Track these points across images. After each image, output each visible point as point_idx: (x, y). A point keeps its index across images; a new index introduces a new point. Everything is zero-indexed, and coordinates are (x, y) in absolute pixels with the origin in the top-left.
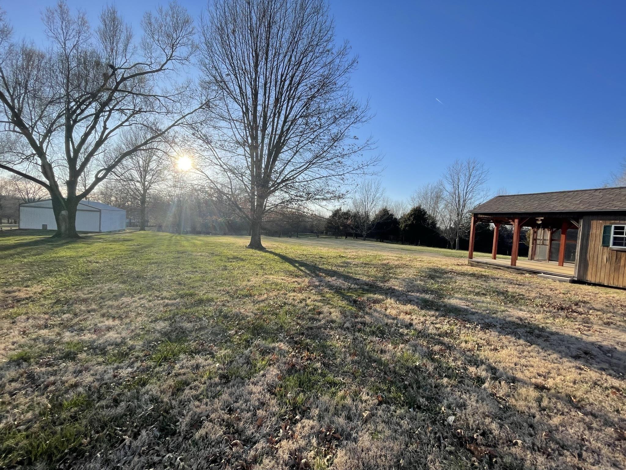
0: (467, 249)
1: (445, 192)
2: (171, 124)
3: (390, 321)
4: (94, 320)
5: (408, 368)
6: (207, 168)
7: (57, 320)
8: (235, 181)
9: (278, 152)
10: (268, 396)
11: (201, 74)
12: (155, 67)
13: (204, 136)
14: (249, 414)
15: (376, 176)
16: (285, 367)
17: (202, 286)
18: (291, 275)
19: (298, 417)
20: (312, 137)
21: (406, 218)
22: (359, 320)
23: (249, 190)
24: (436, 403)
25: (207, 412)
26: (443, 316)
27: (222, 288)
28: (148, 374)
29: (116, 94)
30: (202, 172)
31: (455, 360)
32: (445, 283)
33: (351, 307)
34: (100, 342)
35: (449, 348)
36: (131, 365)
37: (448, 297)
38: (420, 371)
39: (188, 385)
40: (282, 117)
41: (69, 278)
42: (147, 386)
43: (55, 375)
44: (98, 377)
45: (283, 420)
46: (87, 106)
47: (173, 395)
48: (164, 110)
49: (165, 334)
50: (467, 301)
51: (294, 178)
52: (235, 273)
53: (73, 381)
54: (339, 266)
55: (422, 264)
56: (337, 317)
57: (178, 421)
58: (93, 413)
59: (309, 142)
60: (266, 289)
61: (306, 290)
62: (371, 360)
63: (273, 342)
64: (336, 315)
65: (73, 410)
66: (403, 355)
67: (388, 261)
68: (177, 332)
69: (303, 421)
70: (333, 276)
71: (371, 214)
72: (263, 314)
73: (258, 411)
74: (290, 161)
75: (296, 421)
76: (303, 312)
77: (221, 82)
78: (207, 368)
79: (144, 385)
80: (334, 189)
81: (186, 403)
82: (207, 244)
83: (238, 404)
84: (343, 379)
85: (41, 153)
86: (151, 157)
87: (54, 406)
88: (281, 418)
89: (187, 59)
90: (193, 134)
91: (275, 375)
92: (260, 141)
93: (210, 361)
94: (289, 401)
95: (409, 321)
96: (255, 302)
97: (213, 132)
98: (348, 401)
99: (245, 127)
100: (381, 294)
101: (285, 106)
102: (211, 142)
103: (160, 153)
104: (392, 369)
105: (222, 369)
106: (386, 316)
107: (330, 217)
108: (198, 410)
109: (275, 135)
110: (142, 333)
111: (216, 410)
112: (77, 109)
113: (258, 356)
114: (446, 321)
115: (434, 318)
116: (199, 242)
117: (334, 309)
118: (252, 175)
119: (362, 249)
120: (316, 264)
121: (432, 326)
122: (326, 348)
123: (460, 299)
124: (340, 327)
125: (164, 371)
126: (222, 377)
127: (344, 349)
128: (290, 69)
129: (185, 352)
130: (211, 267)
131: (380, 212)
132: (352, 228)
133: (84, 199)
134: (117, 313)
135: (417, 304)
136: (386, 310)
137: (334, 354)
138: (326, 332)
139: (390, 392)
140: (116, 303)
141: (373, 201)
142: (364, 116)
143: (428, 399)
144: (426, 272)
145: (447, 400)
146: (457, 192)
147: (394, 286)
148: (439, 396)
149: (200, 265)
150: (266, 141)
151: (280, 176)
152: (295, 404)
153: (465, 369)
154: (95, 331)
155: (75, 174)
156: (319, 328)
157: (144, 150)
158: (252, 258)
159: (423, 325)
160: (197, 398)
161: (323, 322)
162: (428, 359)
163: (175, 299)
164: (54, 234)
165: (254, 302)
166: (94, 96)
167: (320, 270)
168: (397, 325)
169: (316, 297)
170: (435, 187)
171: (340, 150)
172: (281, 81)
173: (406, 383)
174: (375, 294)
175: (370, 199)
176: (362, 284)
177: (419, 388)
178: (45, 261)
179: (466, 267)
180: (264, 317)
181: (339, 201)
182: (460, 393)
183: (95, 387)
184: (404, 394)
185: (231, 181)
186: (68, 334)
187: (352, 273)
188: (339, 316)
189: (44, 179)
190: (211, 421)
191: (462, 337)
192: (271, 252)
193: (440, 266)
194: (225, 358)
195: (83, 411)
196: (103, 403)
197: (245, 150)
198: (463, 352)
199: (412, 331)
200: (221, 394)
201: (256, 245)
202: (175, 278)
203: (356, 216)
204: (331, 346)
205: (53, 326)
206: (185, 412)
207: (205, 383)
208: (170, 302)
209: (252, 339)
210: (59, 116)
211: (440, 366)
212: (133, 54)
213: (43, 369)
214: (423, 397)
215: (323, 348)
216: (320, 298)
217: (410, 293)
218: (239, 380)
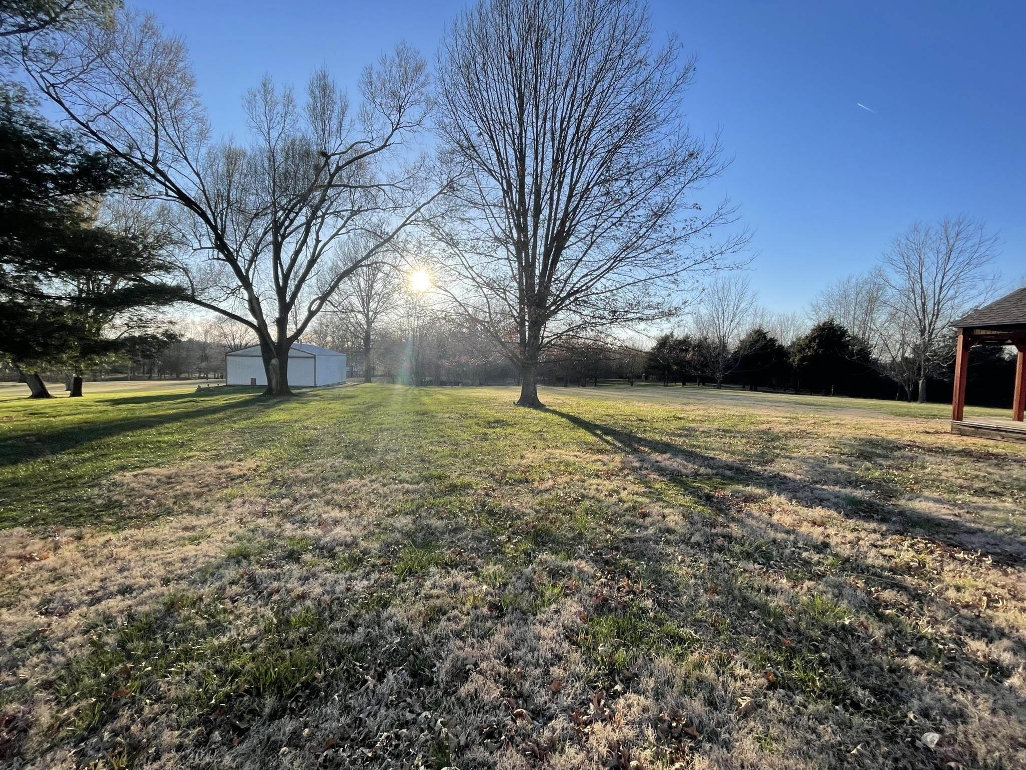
0: (949, 401)
1: (889, 290)
2: (400, 225)
3: (780, 536)
4: (316, 509)
5: (826, 627)
6: (454, 284)
7: (275, 507)
8: (494, 301)
9: (560, 248)
10: (566, 645)
11: (439, 141)
12: (378, 144)
13: (447, 234)
14: (538, 671)
15: (739, 271)
16: (592, 602)
17: (453, 465)
18: (591, 449)
19: (618, 687)
20: (618, 214)
21: (802, 345)
22: (718, 530)
23: (515, 314)
24: (894, 703)
25: (475, 659)
26: (896, 532)
27: (483, 468)
28: (389, 592)
29: (330, 192)
30: (446, 291)
31: (934, 622)
32: (899, 468)
33: (701, 508)
34: (327, 539)
35: (917, 596)
36: (367, 576)
37: (907, 496)
38: (853, 635)
39: (444, 614)
40: (566, 189)
41: (285, 450)
42: (389, 609)
43: (279, 580)
44: (328, 588)
45: (594, 688)
46: (297, 214)
47: (424, 626)
48: (391, 205)
49: (408, 535)
50: (955, 505)
51: (589, 287)
52: (501, 444)
53: (299, 590)
54: (674, 435)
55: (842, 430)
56: (676, 523)
57: (435, 665)
58: (326, 637)
59: (614, 224)
60: (551, 472)
61: (618, 475)
62: (748, 604)
63: (569, 558)
64: (674, 519)
65: (302, 630)
66: (813, 602)
67: (768, 426)
68: (423, 532)
69: (627, 695)
70: (665, 453)
71: (730, 340)
72: (549, 511)
73: (551, 669)
74: (580, 260)
75: (616, 695)
76: (615, 513)
77: (468, 149)
78: (470, 591)
79: (385, 606)
80: (660, 300)
81: (443, 641)
82: (456, 400)
83: (520, 653)
84: (696, 632)
85: (247, 284)
86: (375, 275)
87: (280, 621)
88: (591, 684)
89: (419, 124)
90: (433, 234)
91: (576, 613)
92: (530, 233)
93: (473, 581)
94: (602, 659)
95: (821, 538)
96: (535, 492)
97: (460, 228)
98: (709, 673)
99: (507, 213)
100: (760, 486)
101: (569, 170)
102: (458, 243)
103: (386, 268)
104: (792, 625)
105: (491, 595)
106: (772, 526)
107: (653, 349)
108: (462, 654)
109: (555, 220)
110: (377, 531)
111: (485, 658)
112: (285, 220)
113: (546, 579)
114: (906, 543)
115: (878, 536)
116: (446, 398)
117: (671, 510)
118: (520, 289)
119: (716, 404)
120: (631, 432)
121: (874, 550)
122: (660, 576)
123: (937, 501)
124: (683, 542)
125: (409, 589)
126: (493, 606)
127: (693, 581)
128: (575, 107)
129: (437, 564)
130: (465, 436)
131: (750, 336)
132: (695, 368)
133: (296, 342)
134: (344, 500)
135: (837, 507)
136: (770, 515)
137: (674, 588)
138: (659, 547)
139: (791, 668)
140: (341, 487)
141: (734, 315)
142: (711, 166)
143: (874, 691)
144: (851, 446)
145: (920, 700)
146: (918, 287)
147: (784, 471)
148: (902, 690)
149: (449, 432)
150: (541, 232)
151: (564, 286)
152: (612, 664)
153: (960, 644)
154: (320, 525)
155: (285, 307)
156: (646, 540)
157: (366, 266)
158: (525, 421)
159: (853, 548)
160: (458, 635)
161: (651, 531)
162: (870, 614)
163: (418, 483)
164: (265, 390)
165: (533, 492)
166: (303, 199)
167: (640, 441)
168: (795, 543)
169: (635, 488)
170: (866, 282)
171: (667, 231)
172: (562, 130)
173: (824, 654)
174: (748, 485)
175: (729, 313)
176: (719, 467)
177: (853, 668)
178: (258, 427)
179: (948, 437)
180: (551, 516)
181: (669, 321)
182: (949, 690)
183: (325, 601)
184: (821, 675)
185: (488, 302)
186: (289, 526)
187: (699, 447)
188: (681, 522)
189: (251, 318)
190: (481, 673)
191: (947, 578)
192: (554, 412)
193: (883, 434)
194: (495, 578)
195: (314, 633)
196: (337, 625)
197: (508, 250)
198: (953, 609)
199: (830, 557)
200: (493, 634)
201: (529, 400)
202: (415, 452)
203: (701, 346)
204: (668, 572)
205: (272, 514)
206: (443, 654)
207: (468, 614)
208: (411, 487)
209: (534, 551)
210: (265, 233)
211: (900, 632)
212: (349, 131)
213: (265, 571)
214: (864, 687)
215: (657, 576)
216: (643, 490)
217: (818, 486)
218: (518, 614)
